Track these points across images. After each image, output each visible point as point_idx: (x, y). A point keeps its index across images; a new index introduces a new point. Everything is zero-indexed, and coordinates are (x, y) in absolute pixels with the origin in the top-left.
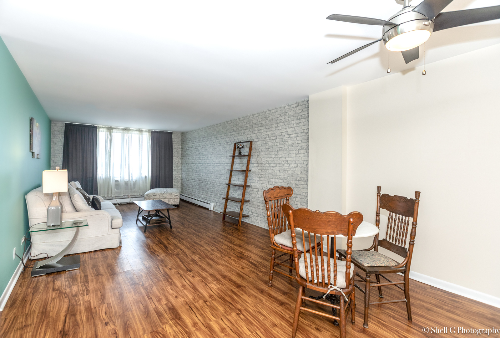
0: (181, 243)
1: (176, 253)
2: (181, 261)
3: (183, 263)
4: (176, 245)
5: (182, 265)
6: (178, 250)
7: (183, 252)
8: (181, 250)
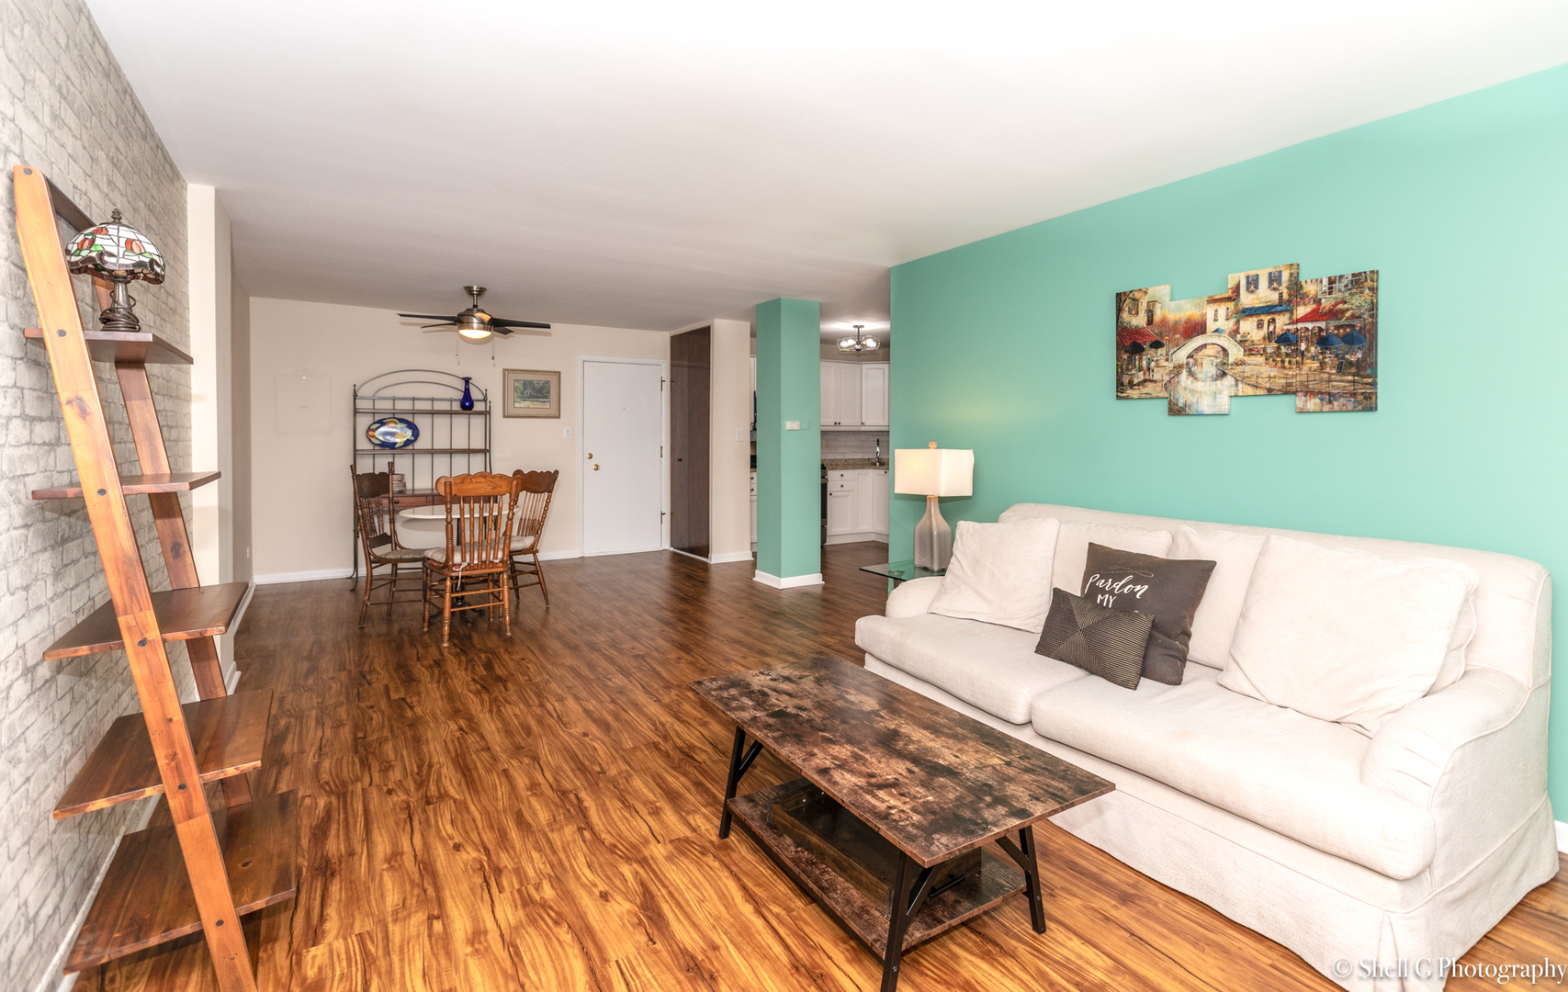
0: (658, 725)
1: (673, 691)
2: (658, 674)
3: (654, 669)
4: (678, 719)
5: (655, 666)
6: (666, 700)
7: (651, 694)
8: (658, 701)
